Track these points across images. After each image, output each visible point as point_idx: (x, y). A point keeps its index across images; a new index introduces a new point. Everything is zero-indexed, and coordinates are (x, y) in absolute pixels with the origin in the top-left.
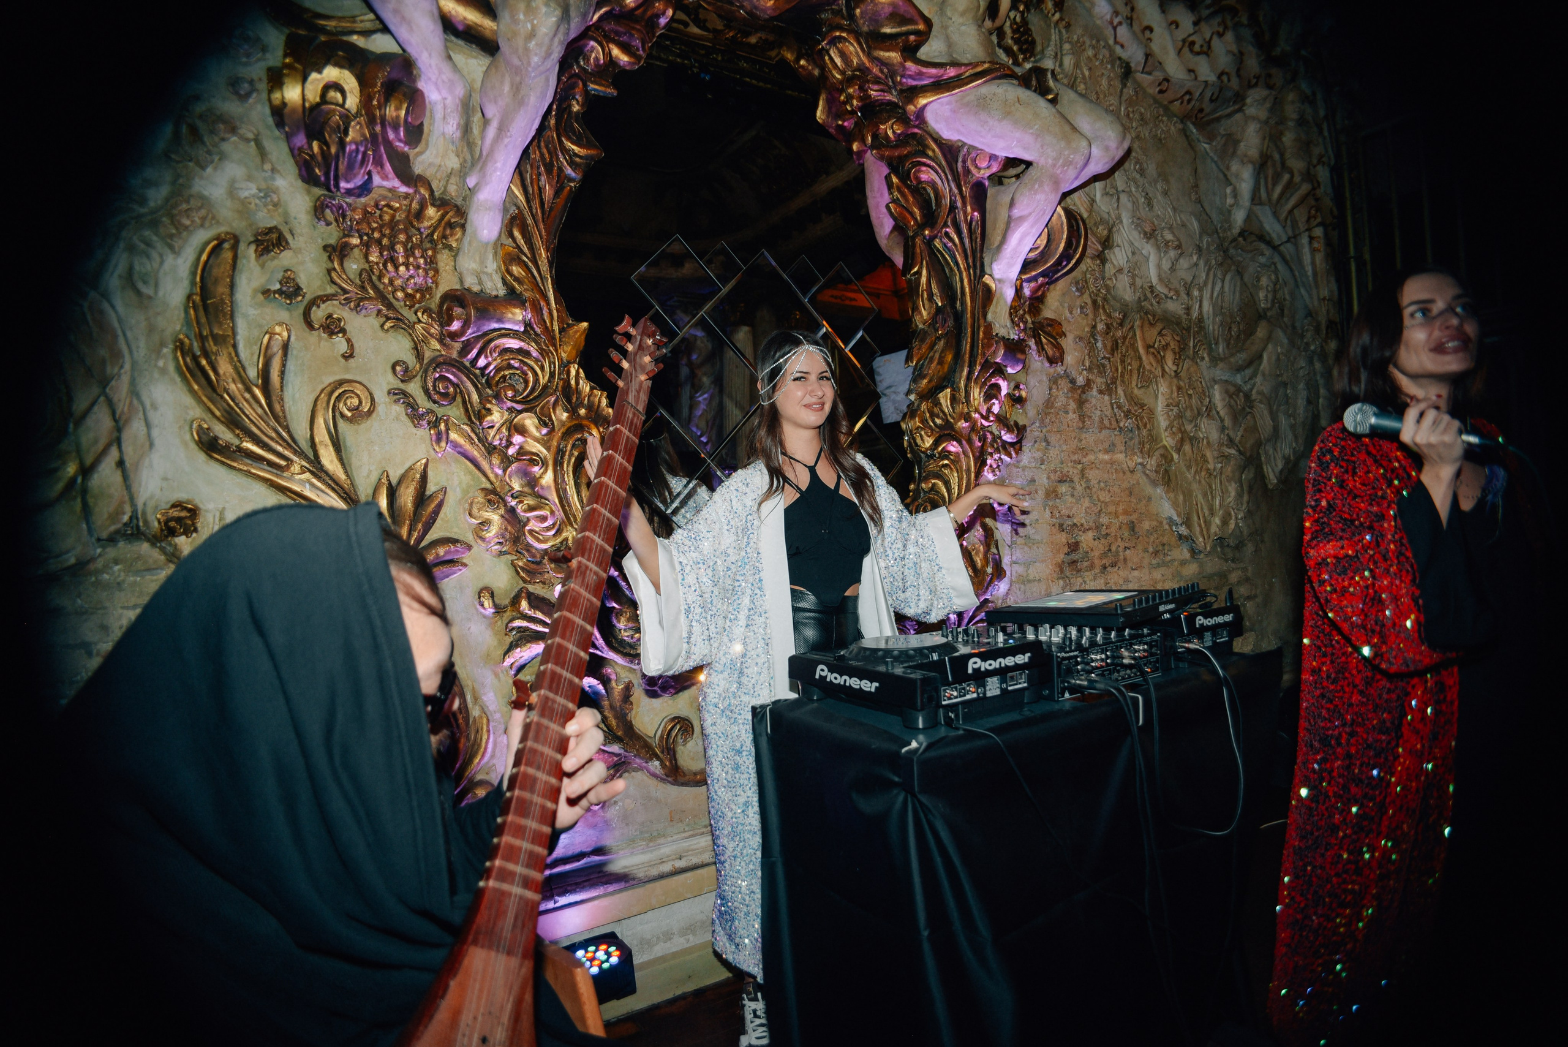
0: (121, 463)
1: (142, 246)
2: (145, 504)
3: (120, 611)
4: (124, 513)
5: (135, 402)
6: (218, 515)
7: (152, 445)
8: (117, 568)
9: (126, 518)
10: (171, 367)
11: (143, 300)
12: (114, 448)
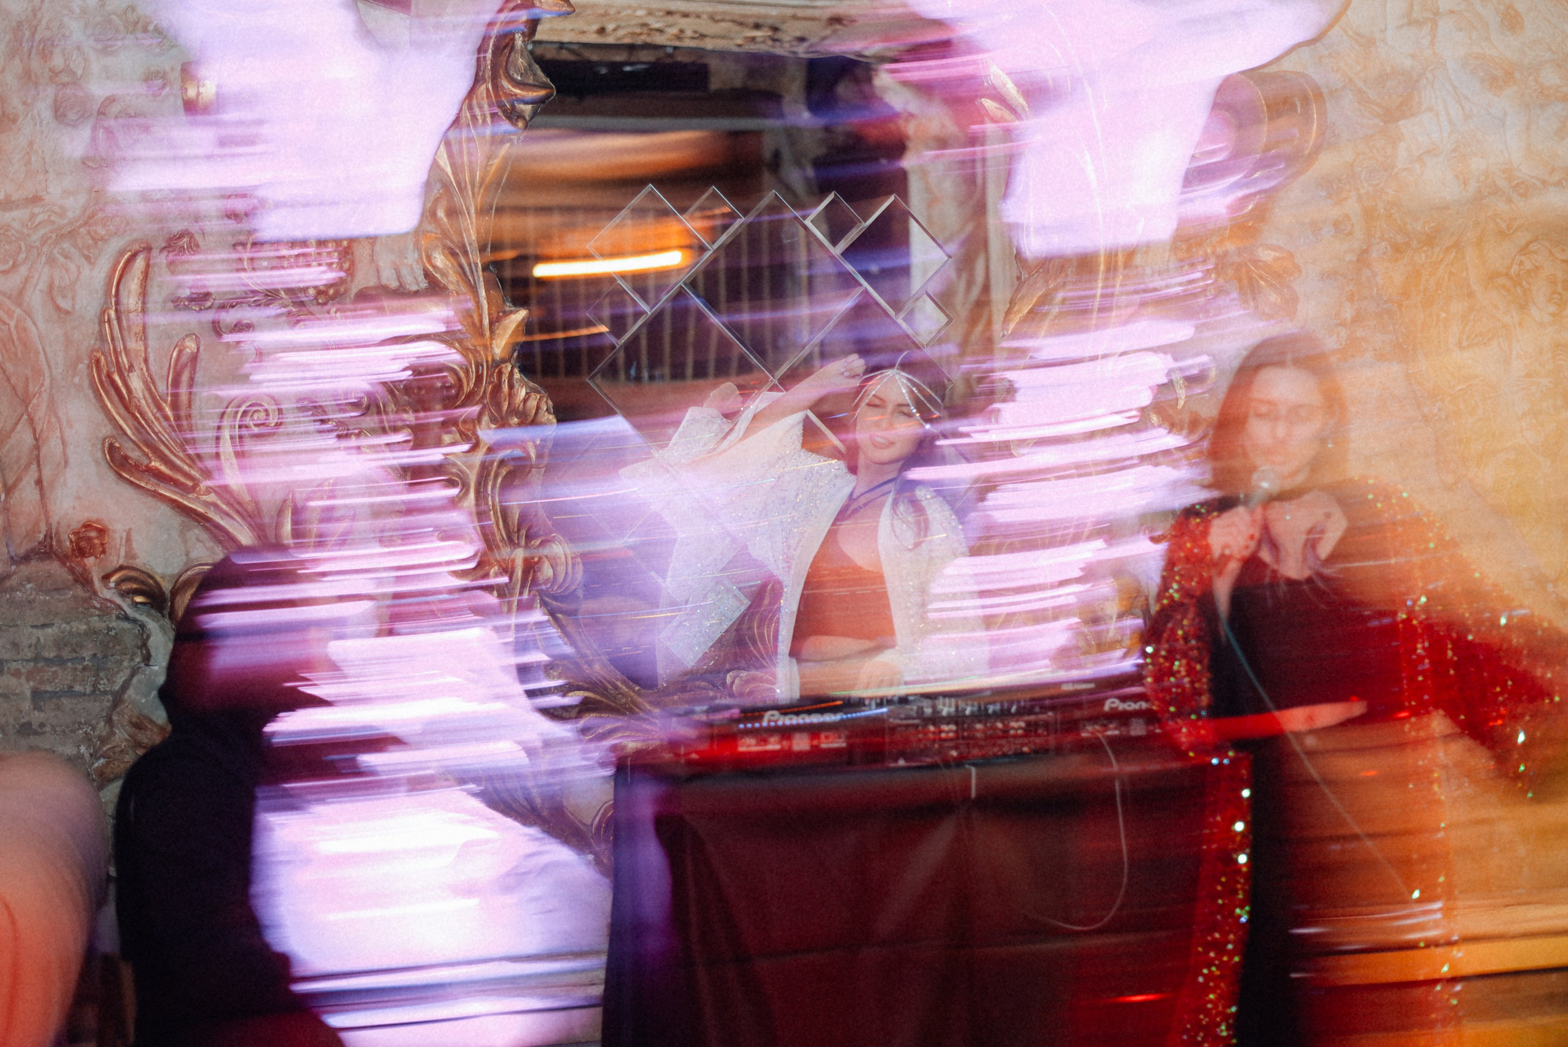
0: (39, 482)
1: (62, 259)
2: (58, 523)
3: (30, 630)
4: (40, 532)
5: (53, 420)
6: (124, 535)
7: (66, 463)
8: (29, 586)
9: (41, 536)
10: (86, 383)
11: (63, 314)
12: (34, 467)
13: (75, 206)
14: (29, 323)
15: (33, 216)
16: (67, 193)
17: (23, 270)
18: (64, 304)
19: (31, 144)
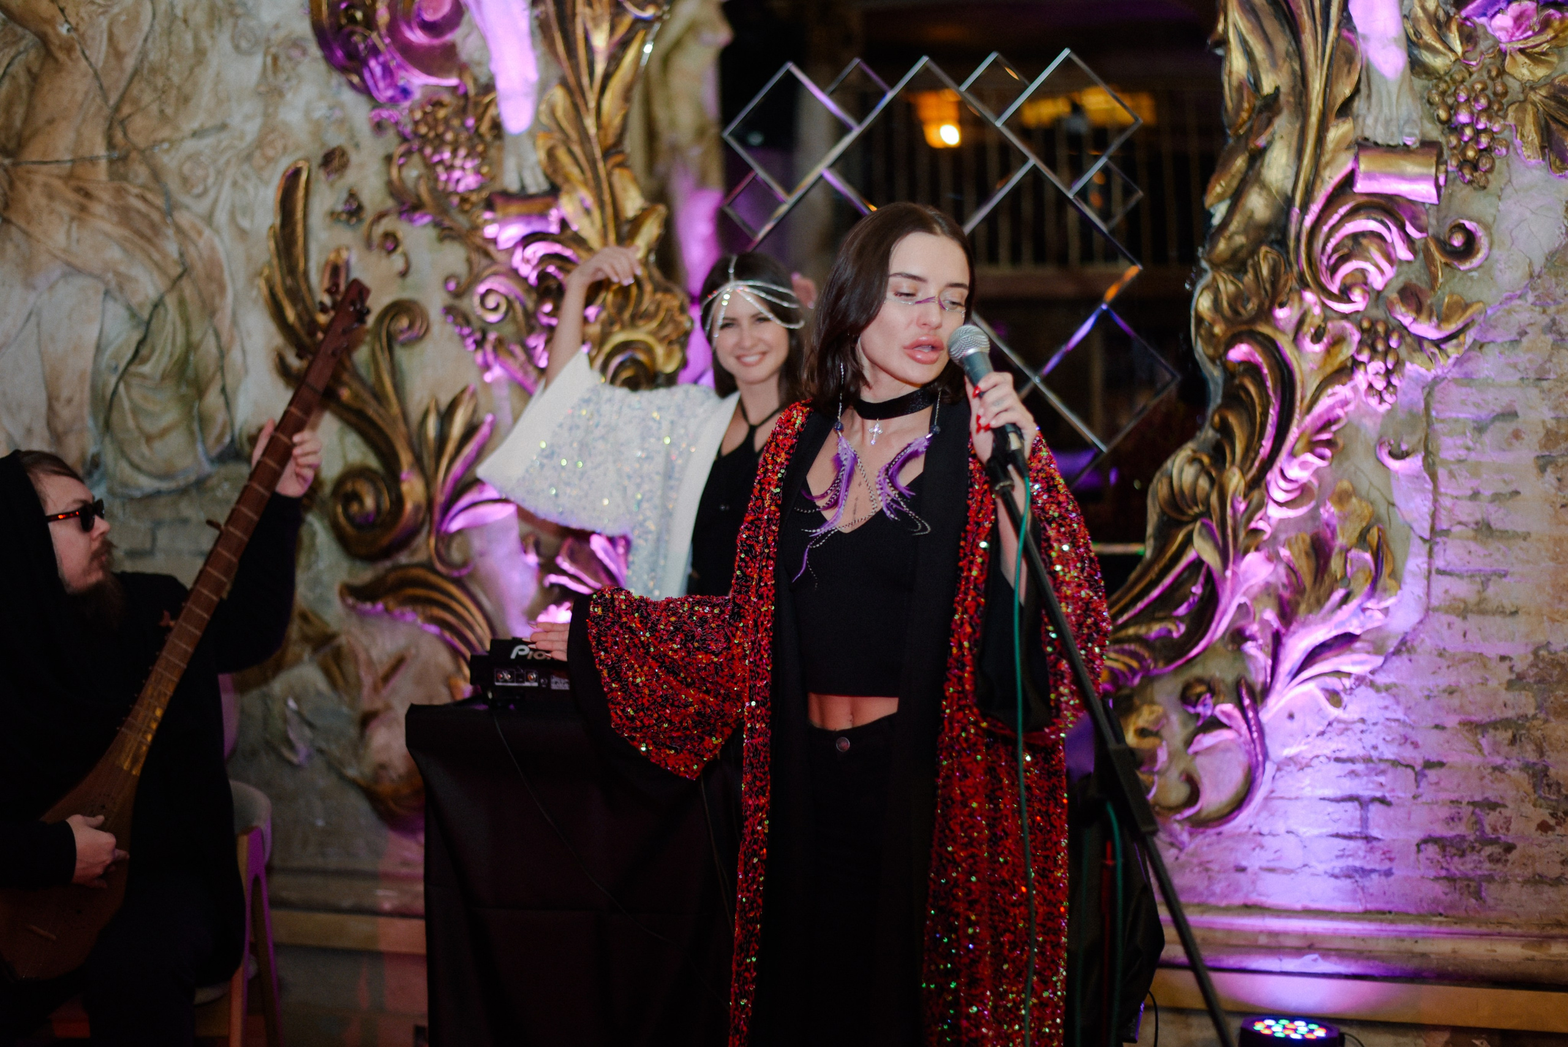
0: (223, 390)
1: (242, 181)
7: (246, 371)
11: (243, 233)
12: (219, 375)
13: (252, 129)
14: (217, 241)
15: (220, 142)
16: (247, 118)
17: (212, 194)
18: (245, 223)
19: (218, 74)
